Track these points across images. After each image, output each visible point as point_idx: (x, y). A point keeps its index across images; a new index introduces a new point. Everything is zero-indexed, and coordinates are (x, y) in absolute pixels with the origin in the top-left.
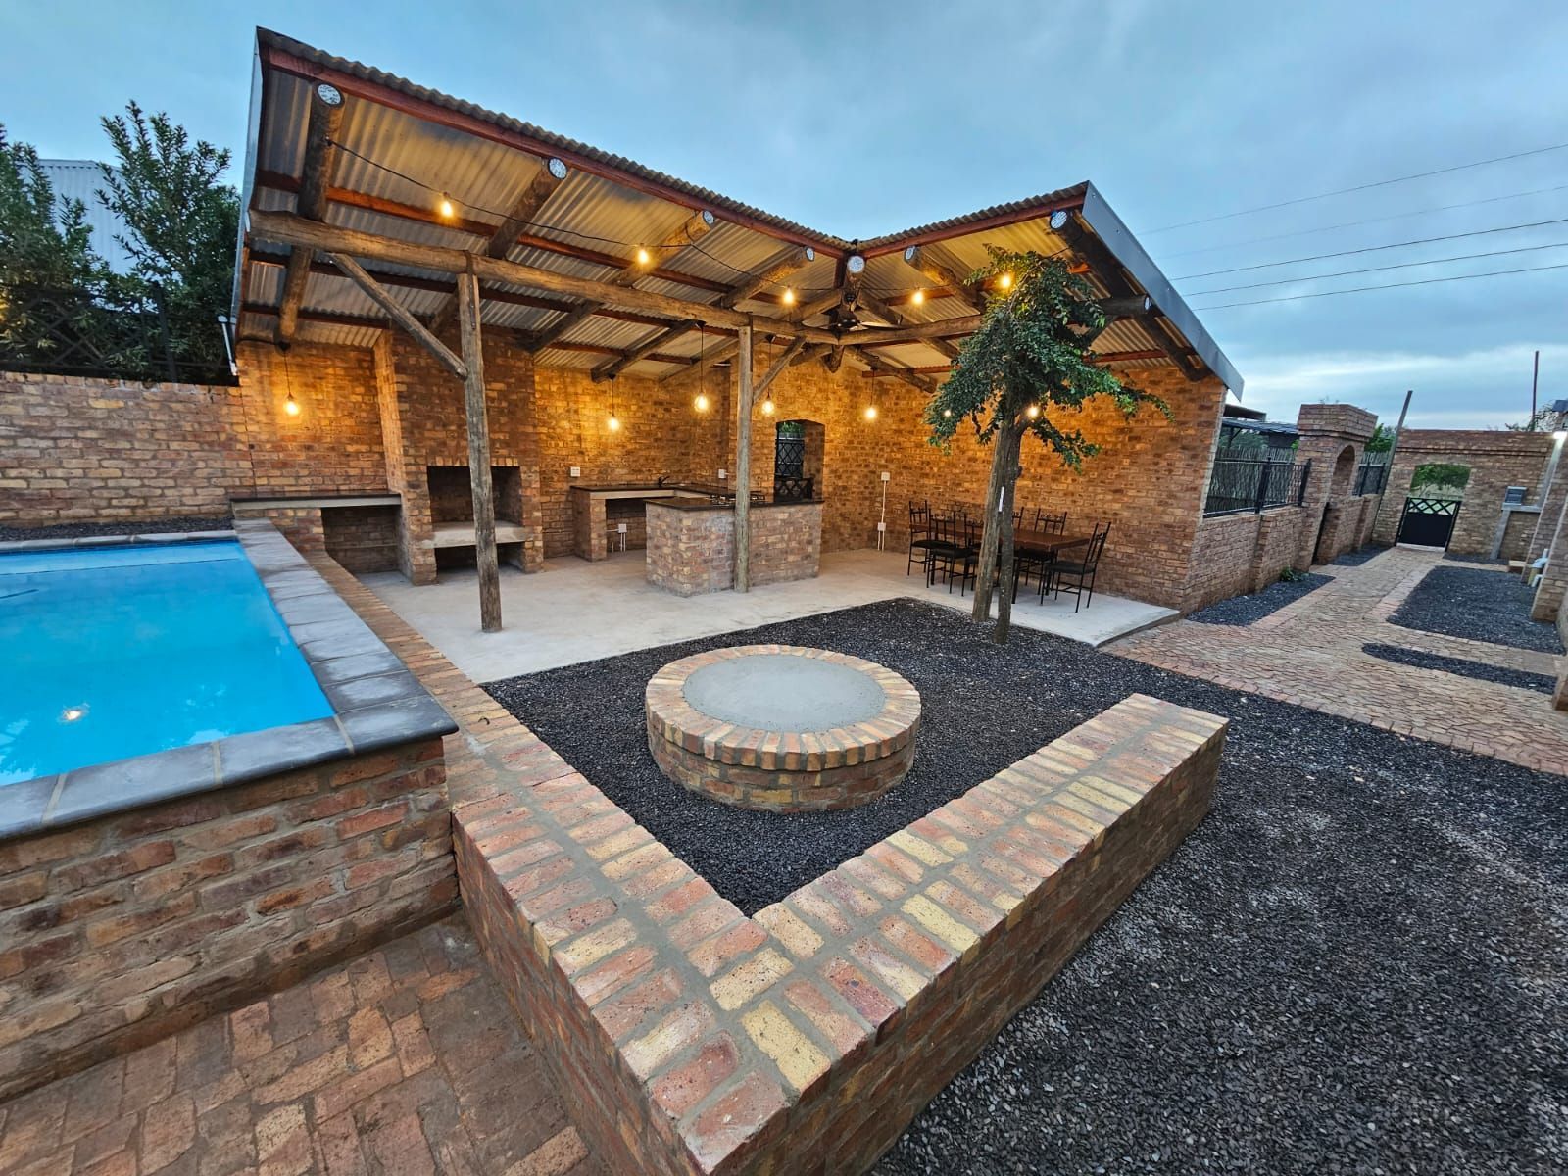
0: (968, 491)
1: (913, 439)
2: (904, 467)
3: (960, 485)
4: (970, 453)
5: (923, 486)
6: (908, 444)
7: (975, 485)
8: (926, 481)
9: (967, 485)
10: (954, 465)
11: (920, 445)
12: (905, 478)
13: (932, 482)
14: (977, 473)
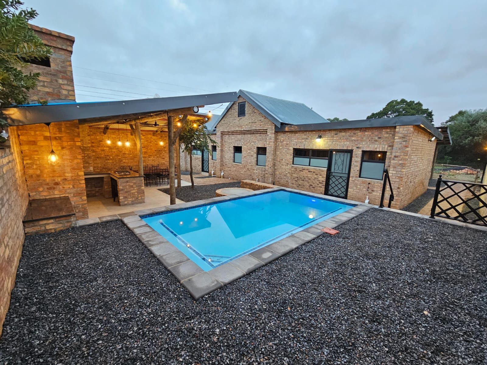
0: (124, 162)
1: (100, 148)
2: (98, 158)
3: (121, 161)
4: (123, 152)
5: (107, 163)
6: (98, 150)
7: (127, 161)
8: (108, 161)
9: (124, 161)
10: (118, 156)
11: (104, 150)
12: (98, 161)
13: (111, 161)
14: (127, 157)
